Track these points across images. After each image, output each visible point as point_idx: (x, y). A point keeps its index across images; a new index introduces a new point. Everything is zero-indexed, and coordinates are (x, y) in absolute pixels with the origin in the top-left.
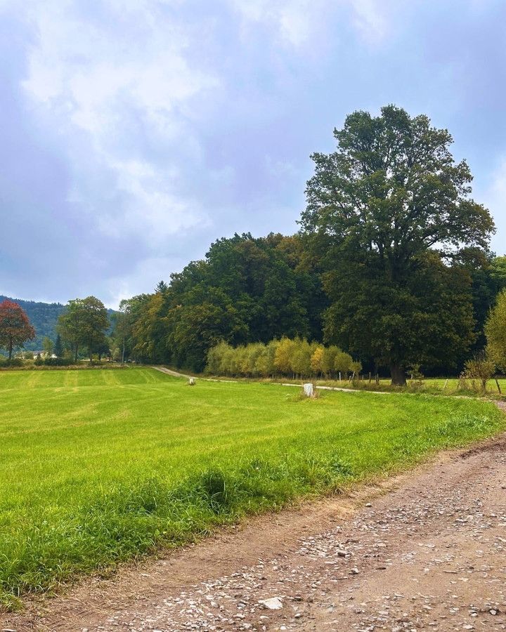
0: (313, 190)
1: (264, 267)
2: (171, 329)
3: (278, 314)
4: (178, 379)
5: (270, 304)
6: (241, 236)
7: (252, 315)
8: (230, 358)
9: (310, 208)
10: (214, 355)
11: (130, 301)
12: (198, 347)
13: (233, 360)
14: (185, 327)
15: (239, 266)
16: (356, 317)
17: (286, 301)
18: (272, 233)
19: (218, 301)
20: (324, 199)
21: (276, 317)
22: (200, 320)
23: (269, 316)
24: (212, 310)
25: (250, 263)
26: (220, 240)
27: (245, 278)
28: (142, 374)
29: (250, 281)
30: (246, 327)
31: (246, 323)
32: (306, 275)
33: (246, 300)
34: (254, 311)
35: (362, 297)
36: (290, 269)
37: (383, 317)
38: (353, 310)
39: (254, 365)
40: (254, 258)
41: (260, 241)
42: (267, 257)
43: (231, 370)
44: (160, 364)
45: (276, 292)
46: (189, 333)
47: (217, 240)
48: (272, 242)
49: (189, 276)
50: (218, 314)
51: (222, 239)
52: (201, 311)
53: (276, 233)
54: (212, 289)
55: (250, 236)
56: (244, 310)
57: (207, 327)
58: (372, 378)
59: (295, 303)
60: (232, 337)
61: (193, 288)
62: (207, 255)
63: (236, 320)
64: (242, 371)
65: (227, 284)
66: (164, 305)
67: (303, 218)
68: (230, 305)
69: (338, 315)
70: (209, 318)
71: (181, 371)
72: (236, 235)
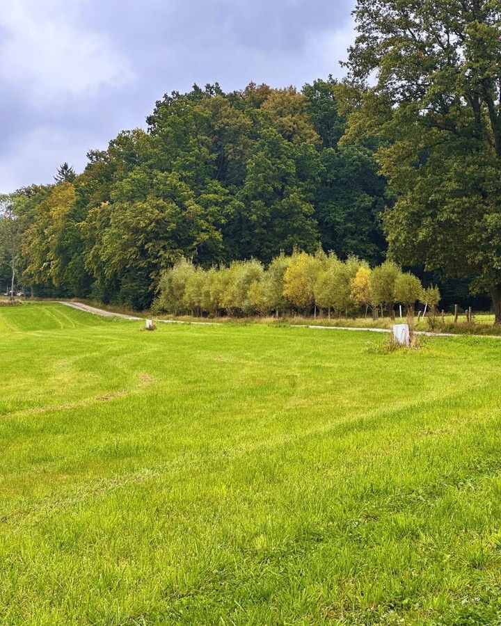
0: (366, 10)
1: (243, 138)
2: (92, 241)
3: (268, 214)
4: (109, 320)
5: (255, 198)
6: (204, 90)
7: (227, 216)
8: (200, 285)
9: (360, 40)
10: (170, 280)
11: (13, 196)
12: (141, 269)
13: (205, 288)
14: (119, 236)
15: (204, 138)
16: (443, 217)
17: (280, 194)
18: (252, 85)
19: (172, 195)
20: (387, 26)
21: (264, 218)
22: (142, 224)
23: (254, 217)
24: (162, 209)
25: (220, 133)
26: (170, 95)
27: (214, 156)
28: (48, 313)
29: (221, 161)
30: (218, 235)
31: (217, 230)
32: (312, 150)
33: (215, 192)
34: (229, 209)
35: (454, 185)
36: (286, 142)
37: (486, 216)
38: (434, 207)
39: (244, 296)
40: (227, 124)
41: (233, 97)
42: (249, 122)
43: (202, 305)
44: (70, 297)
45: (265, 178)
46: (125, 247)
47: (166, 96)
48: (253, 100)
49: (119, 155)
50: (172, 216)
51: (173, 93)
52: (145, 210)
53: (258, 84)
54: (161, 175)
55: (219, 91)
56: (213, 209)
57: (156, 236)
58: (460, 312)
59: (294, 196)
60: (196, 252)
61: (130, 174)
62: (150, 120)
63: (202, 225)
64: (223, 306)
65: (185, 168)
66: (78, 202)
67: (350, 59)
68: (191, 201)
69: (413, 213)
70: (158, 222)
71: (109, 307)
72: (195, 87)
